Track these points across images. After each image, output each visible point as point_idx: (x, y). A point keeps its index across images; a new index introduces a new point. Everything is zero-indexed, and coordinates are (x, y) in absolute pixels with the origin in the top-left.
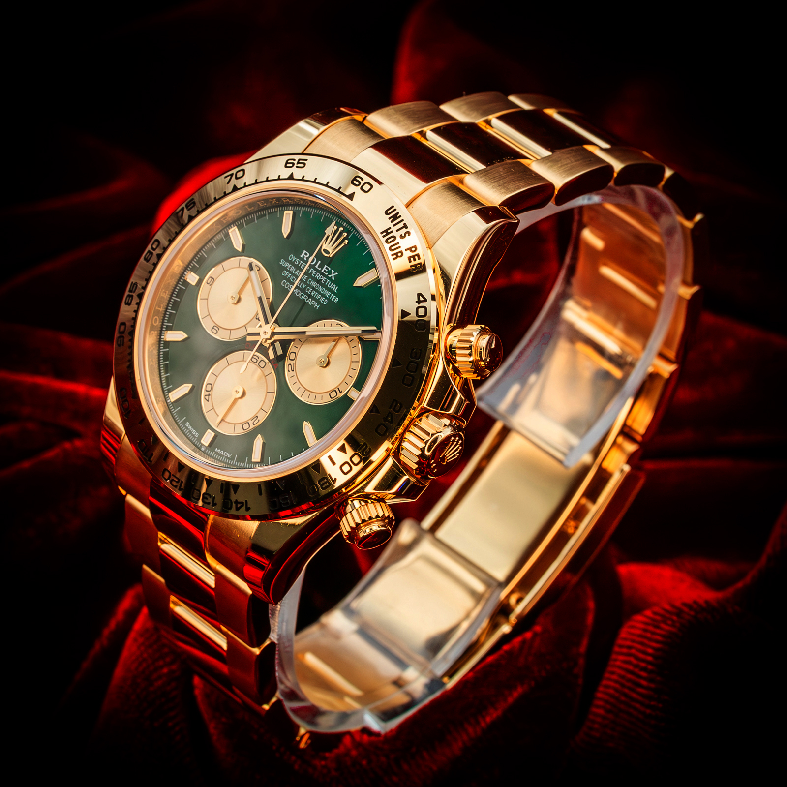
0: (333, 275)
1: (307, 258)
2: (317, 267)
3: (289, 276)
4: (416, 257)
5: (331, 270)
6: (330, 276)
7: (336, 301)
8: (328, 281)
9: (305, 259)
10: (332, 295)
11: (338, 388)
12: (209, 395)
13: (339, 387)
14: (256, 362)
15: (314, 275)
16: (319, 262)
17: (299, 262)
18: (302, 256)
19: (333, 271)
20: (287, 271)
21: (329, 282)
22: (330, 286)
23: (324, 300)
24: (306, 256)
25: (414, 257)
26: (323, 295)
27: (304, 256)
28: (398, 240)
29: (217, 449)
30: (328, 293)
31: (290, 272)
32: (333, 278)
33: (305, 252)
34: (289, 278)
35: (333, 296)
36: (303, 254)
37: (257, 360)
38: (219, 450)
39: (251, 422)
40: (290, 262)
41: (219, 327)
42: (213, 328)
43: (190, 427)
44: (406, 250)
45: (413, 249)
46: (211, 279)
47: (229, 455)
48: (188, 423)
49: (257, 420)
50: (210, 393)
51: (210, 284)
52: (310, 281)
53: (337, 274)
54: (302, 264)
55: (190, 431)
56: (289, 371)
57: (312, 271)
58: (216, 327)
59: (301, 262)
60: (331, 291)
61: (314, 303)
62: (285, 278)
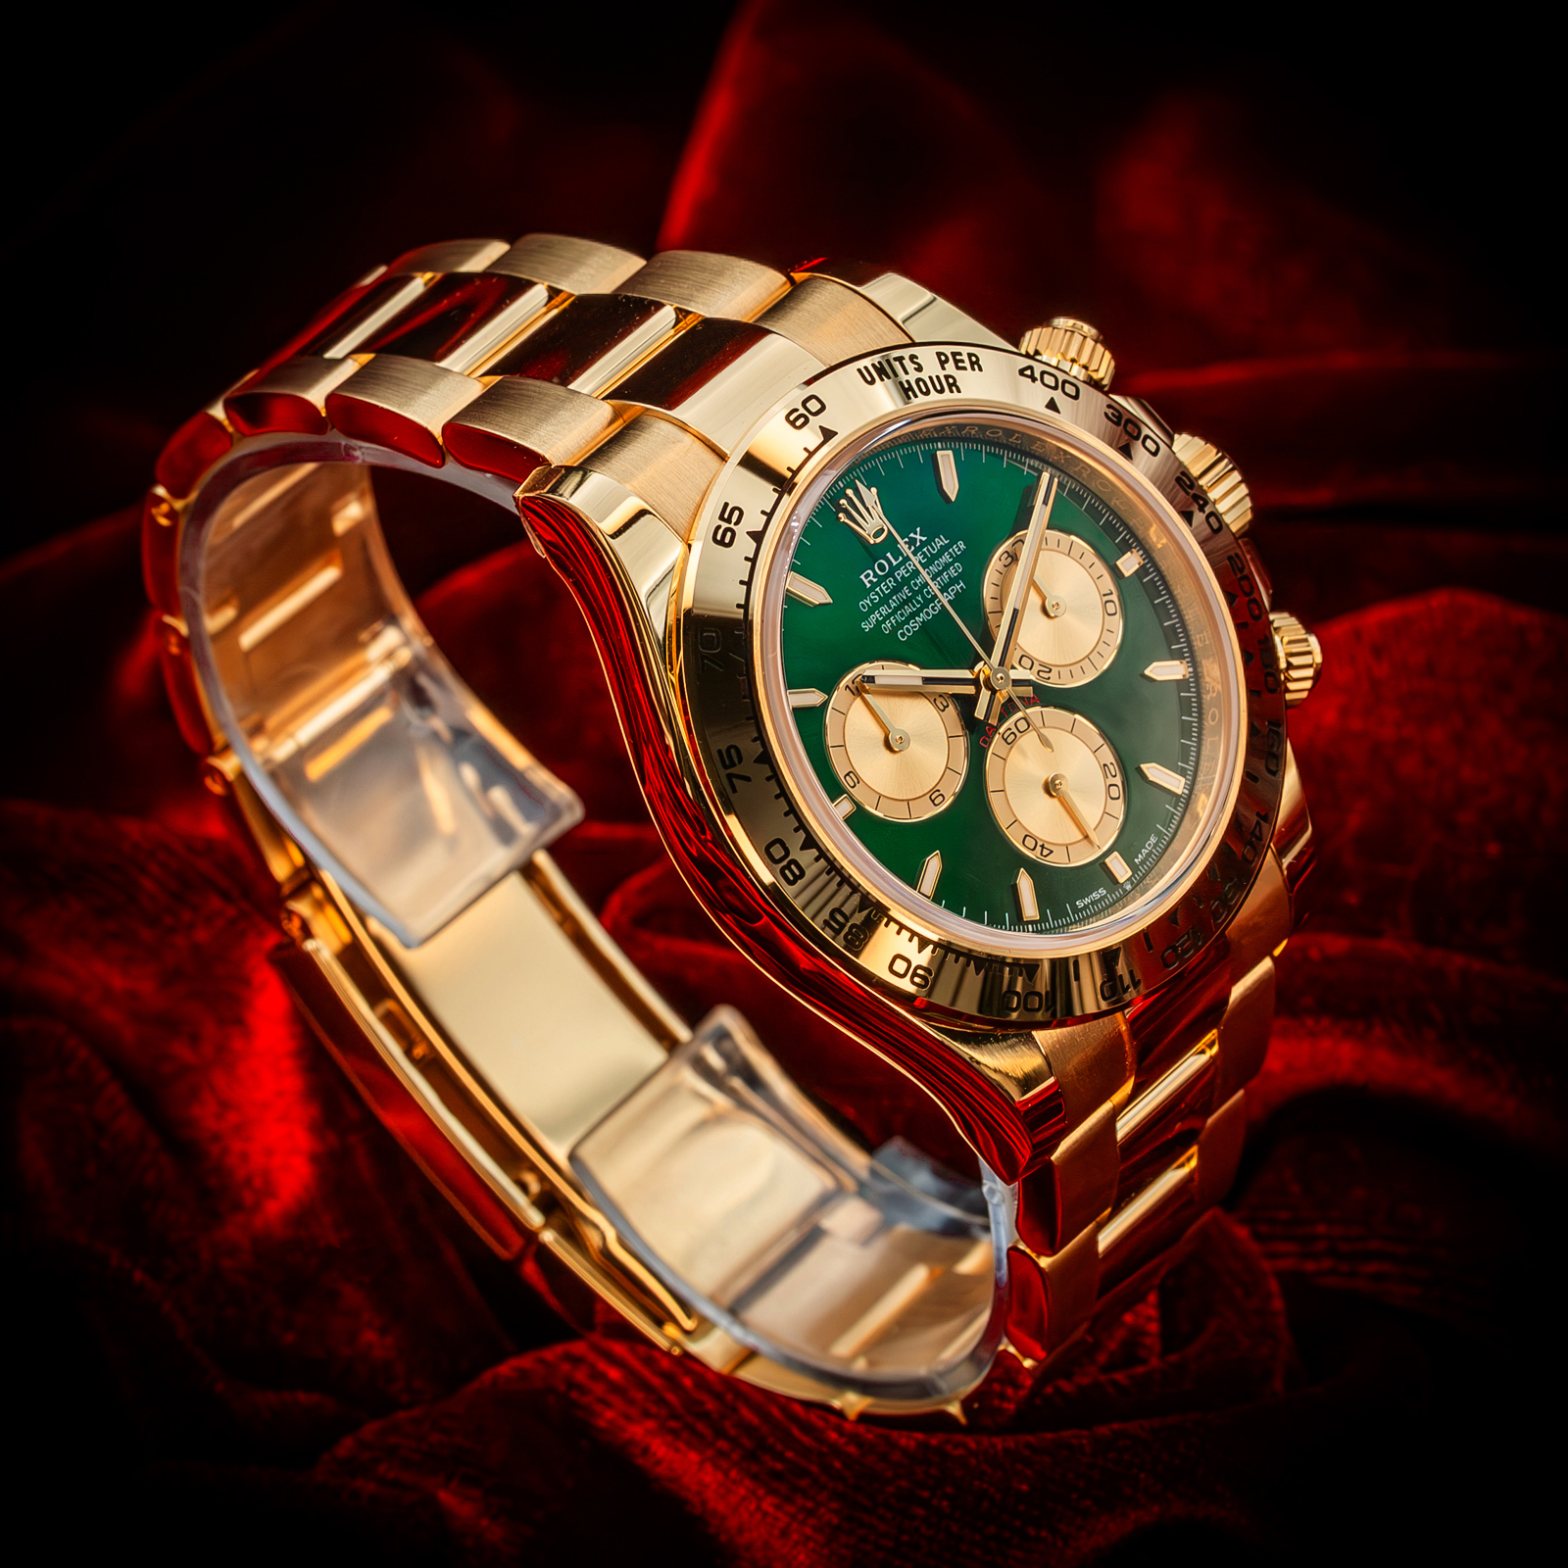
0: (918, 537)
1: (874, 577)
2: (895, 563)
3: (893, 622)
4: (958, 357)
5: (909, 538)
6: (918, 544)
7: (962, 547)
8: (925, 549)
9: (875, 580)
10: (951, 550)
11: (1104, 595)
12: (1042, 846)
13: (1102, 593)
14: (1016, 736)
15: (906, 573)
16: (889, 555)
17: (877, 593)
18: (868, 585)
19: (912, 535)
20: (884, 622)
21: (928, 549)
22: (934, 550)
23: (954, 568)
24: (871, 578)
25: (956, 362)
26: (947, 567)
27: (870, 582)
28: (924, 375)
29: (1136, 860)
30: (946, 558)
31: (888, 617)
32: (924, 539)
33: (862, 577)
34: (897, 622)
35: (953, 550)
36: (866, 581)
37: (1013, 733)
38: (1140, 856)
39: (1111, 780)
40: (872, 610)
41: (935, 790)
42: (933, 801)
43: (1087, 901)
44: (943, 368)
45: (943, 358)
46: (847, 777)
47: (1153, 840)
48: (1077, 903)
49: (1111, 767)
50: (1040, 843)
51: (856, 781)
52: (916, 585)
53: (918, 529)
54: (881, 589)
55: (1093, 903)
56: (1049, 678)
57: (899, 574)
58: (934, 795)
59: (878, 589)
60: (944, 549)
61: (953, 590)
62: (894, 630)
